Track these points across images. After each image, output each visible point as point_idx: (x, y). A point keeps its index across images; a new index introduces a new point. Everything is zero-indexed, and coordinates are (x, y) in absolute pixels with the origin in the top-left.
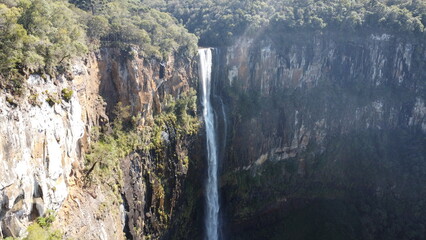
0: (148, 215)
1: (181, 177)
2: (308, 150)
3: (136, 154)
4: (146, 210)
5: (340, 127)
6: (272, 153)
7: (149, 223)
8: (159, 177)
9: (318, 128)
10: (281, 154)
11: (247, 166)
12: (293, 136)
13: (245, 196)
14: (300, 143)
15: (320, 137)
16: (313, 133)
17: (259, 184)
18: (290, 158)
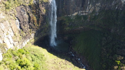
0: (30, 24)
1: (43, 15)
2: (92, 13)
3: (23, 6)
4: (29, 22)
5: (105, 7)
6: (80, 12)
7: (31, 26)
8: (34, 14)
9: (97, 6)
10: (83, 13)
11: (69, 15)
12: (87, 8)
13: (68, 24)
14: (89, 10)
15: (97, 9)
16: (95, 8)
17: (73, 21)
18: (86, 15)
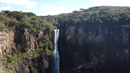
1: (45, 69)
2: (98, 65)
3: (25, 60)
5: (110, 58)
6: (84, 65)
8: (35, 68)
10: (88, 66)
11: (74, 68)
12: (91, 60)
14: (95, 62)
15: (103, 61)
16: (100, 59)
18: (92, 68)
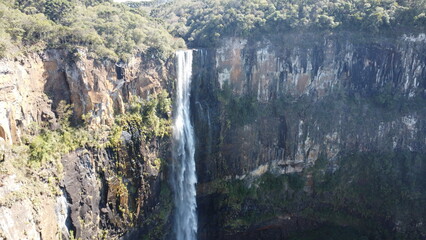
0: (104, 210)
1: (150, 179)
2: (315, 166)
3: (86, 151)
4: (102, 205)
5: (357, 144)
6: (274, 163)
7: (107, 218)
8: (119, 175)
9: (328, 142)
10: (284, 166)
11: (240, 175)
12: (296, 148)
13: (237, 207)
14: (306, 156)
15: (333, 153)
16: (323, 147)
17: (255, 196)
18: (296, 173)
